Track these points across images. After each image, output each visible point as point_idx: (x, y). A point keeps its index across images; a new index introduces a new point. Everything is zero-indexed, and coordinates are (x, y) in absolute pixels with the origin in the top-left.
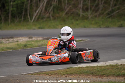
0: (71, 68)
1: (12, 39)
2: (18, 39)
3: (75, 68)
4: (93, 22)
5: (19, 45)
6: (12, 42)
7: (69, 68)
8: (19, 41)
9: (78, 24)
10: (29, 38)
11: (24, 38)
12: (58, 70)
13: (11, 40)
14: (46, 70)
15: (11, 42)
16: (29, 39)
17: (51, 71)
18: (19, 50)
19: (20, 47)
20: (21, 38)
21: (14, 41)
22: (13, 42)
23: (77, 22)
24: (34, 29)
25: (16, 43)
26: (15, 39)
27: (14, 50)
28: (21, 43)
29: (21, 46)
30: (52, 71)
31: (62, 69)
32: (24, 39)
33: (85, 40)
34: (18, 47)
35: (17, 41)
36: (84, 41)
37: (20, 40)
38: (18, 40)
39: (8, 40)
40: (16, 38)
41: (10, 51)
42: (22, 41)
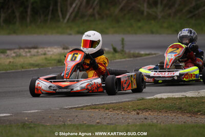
0: (143, 99)
1: (36, 50)
2: (45, 49)
3: (149, 99)
4: (165, 25)
5: (49, 60)
6: (36, 54)
7: (141, 100)
8: (47, 53)
9: (140, 28)
10: (64, 49)
11: (55, 48)
12: (122, 102)
13: (34, 51)
14: (103, 103)
15: (34, 55)
16: (63, 51)
17: (111, 103)
18: (50, 68)
19: (50, 63)
20: (49, 49)
21: (39, 53)
22: (38, 55)
23: (140, 24)
24: (70, 34)
25: (43, 57)
26: (41, 51)
27: (41, 68)
28: (51, 57)
29: (53, 62)
30: (113, 103)
31: (129, 101)
32: (55, 50)
33: (155, 54)
34: (48, 63)
35: (45, 54)
36: (154, 56)
37: (49, 51)
38: (45, 51)
39: (30, 52)
40: (41, 48)
41: (35, 69)
42: (51, 53)
